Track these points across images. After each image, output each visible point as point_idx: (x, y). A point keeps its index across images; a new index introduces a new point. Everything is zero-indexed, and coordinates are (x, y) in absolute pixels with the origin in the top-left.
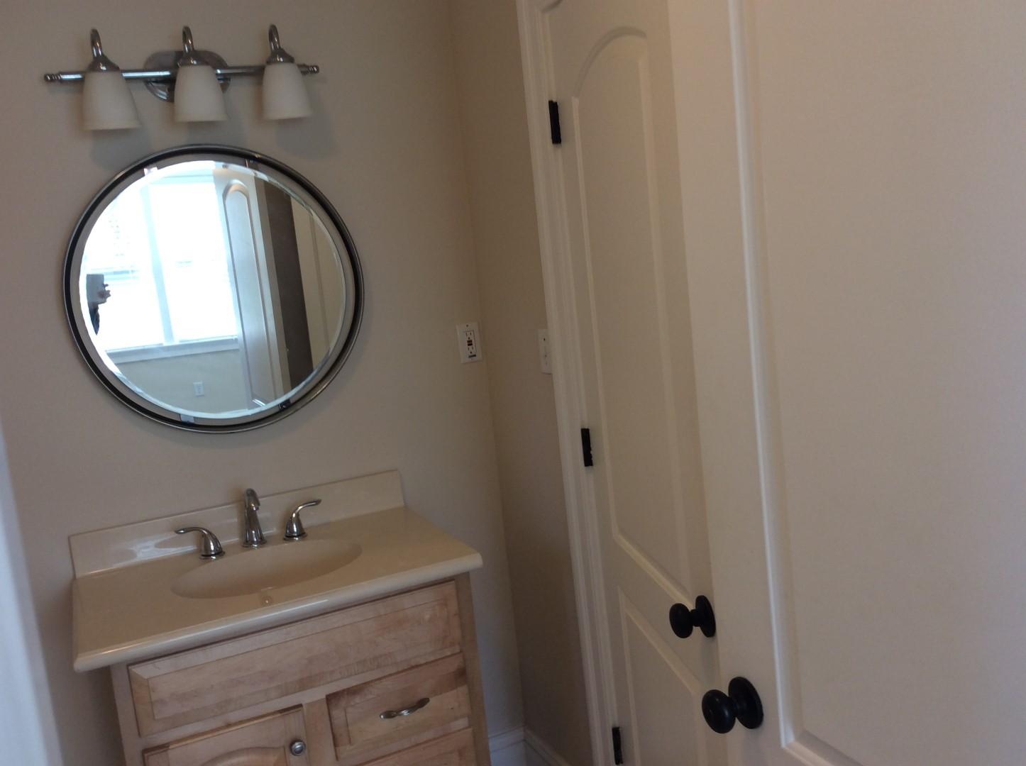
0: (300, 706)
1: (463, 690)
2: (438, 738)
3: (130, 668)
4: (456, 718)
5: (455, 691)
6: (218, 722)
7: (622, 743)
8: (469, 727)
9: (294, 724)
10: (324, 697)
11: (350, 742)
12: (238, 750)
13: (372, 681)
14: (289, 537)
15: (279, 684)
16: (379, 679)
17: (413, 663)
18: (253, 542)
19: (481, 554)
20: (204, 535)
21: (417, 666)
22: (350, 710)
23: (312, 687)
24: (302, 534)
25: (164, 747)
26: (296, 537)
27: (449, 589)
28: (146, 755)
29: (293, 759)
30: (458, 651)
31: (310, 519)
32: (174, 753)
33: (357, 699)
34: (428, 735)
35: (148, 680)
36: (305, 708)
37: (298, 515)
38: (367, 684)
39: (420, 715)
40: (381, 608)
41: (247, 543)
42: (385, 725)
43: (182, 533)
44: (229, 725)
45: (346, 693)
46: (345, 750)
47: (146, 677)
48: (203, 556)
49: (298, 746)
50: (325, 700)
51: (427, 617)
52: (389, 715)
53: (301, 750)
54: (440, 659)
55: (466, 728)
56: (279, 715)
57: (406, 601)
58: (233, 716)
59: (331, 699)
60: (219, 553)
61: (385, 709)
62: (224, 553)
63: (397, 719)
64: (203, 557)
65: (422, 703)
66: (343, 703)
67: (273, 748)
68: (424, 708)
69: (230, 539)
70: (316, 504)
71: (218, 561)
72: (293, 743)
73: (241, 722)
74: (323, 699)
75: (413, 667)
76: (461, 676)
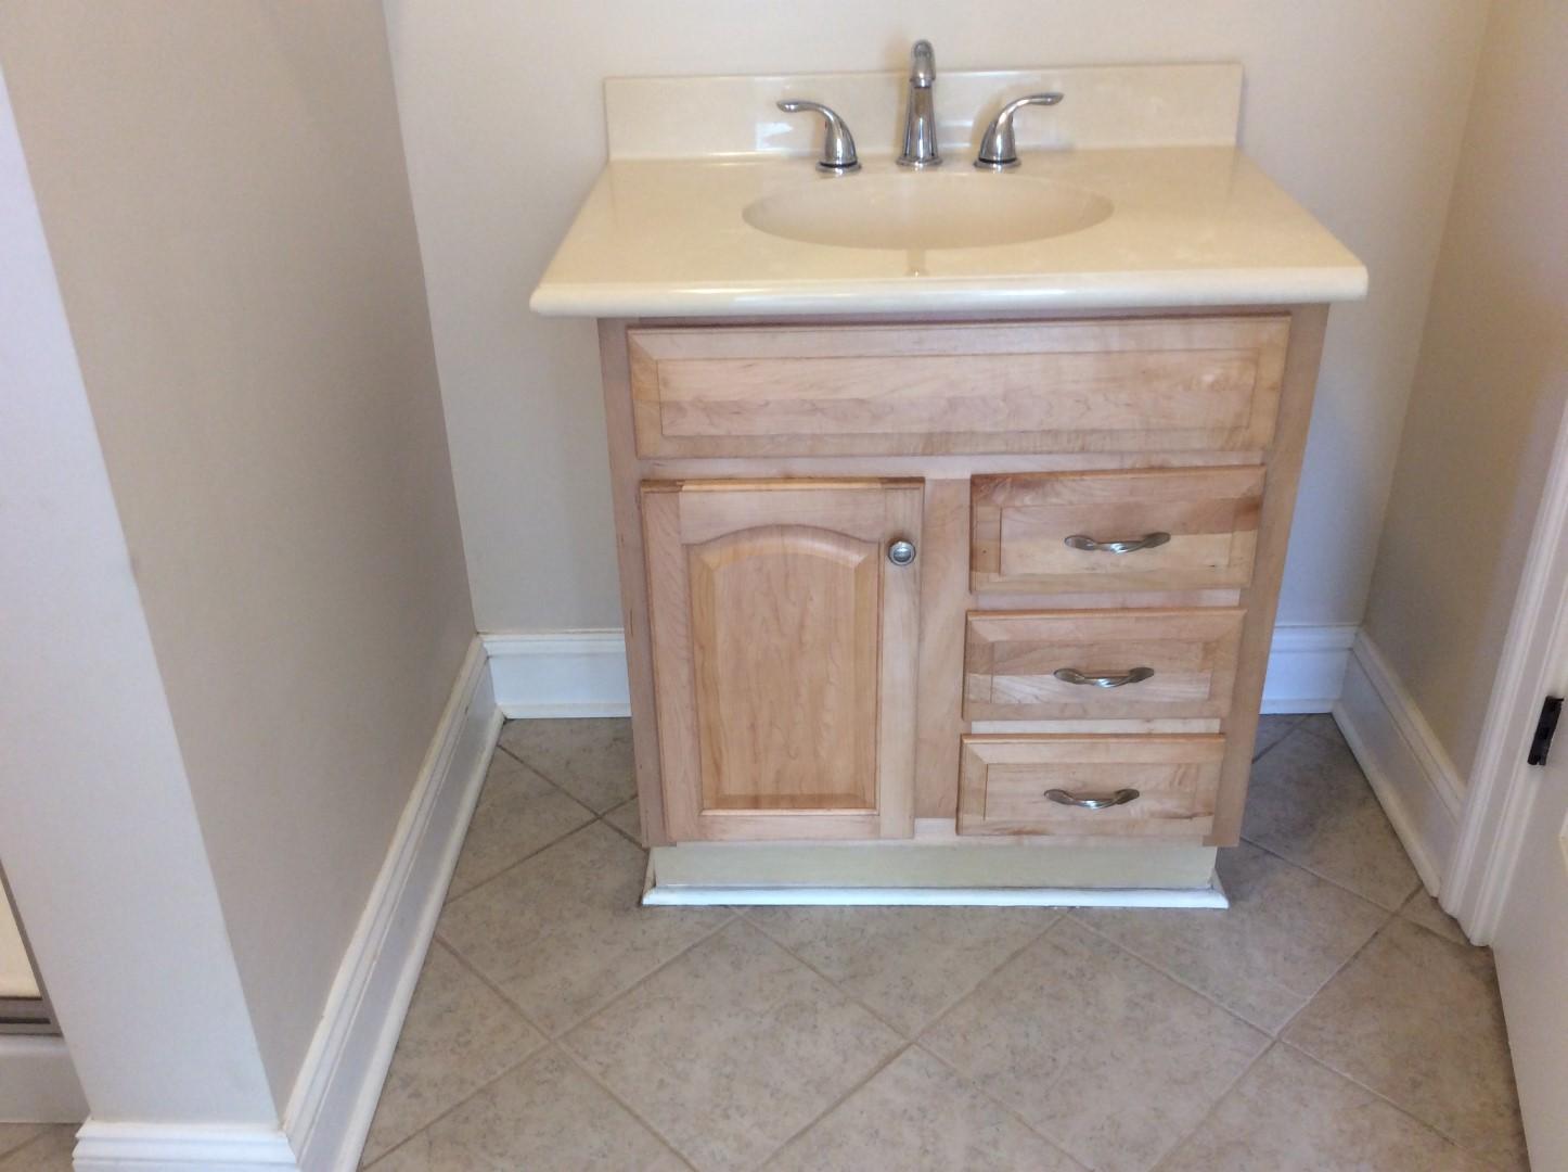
0: (921, 480)
1: (1244, 539)
2: (1172, 609)
3: (630, 332)
4: (1215, 586)
5: (1229, 536)
6: (772, 469)
7: (1558, 726)
8: (1240, 606)
9: (902, 509)
10: (968, 476)
11: (999, 571)
12: (799, 526)
13: (1063, 473)
14: (984, 161)
15: (890, 431)
16: (1083, 473)
17: (1156, 460)
18: (917, 158)
19: (1369, 271)
20: (828, 124)
21: (1162, 469)
22: (1009, 513)
23: (948, 453)
24: (1010, 160)
25: (675, 485)
26: (996, 162)
27: (1275, 330)
28: (643, 490)
29: (891, 569)
30: (1257, 461)
31: (1032, 132)
32: (690, 497)
33: (1027, 499)
34: (1155, 599)
35: (657, 362)
36: (928, 486)
37: (1010, 119)
38: (1054, 475)
39: (1143, 559)
40: (1114, 335)
41: (906, 158)
42: (1068, 560)
43: (790, 110)
44: (789, 478)
45: (1009, 480)
46: (989, 580)
47: (655, 358)
48: (823, 164)
49: (902, 548)
50: (969, 483)
51: (1208, 378)
52: (1082, 542)
53: (905, 559)
54: (1214, 468)
55: (1234, 608)
56: (879, 486)
57: (1171, 335)
58: (801, 466)
59: (981, 484)
60: (851, 165)
61: (1076, 531)
62: (860, 167)
63: (1096, 556)
64: (823, 168)
65: (1154, 539)
66: (1000, 497)
67: (859, 540)
68: (1158, 548)
69: (877, 143)
70: (1051, 103)
71: (845, 179)
72: (893, 542)
73: (811, 479)
74: (966, 480)
75: (1151, 469)
76: (1251, 510)
